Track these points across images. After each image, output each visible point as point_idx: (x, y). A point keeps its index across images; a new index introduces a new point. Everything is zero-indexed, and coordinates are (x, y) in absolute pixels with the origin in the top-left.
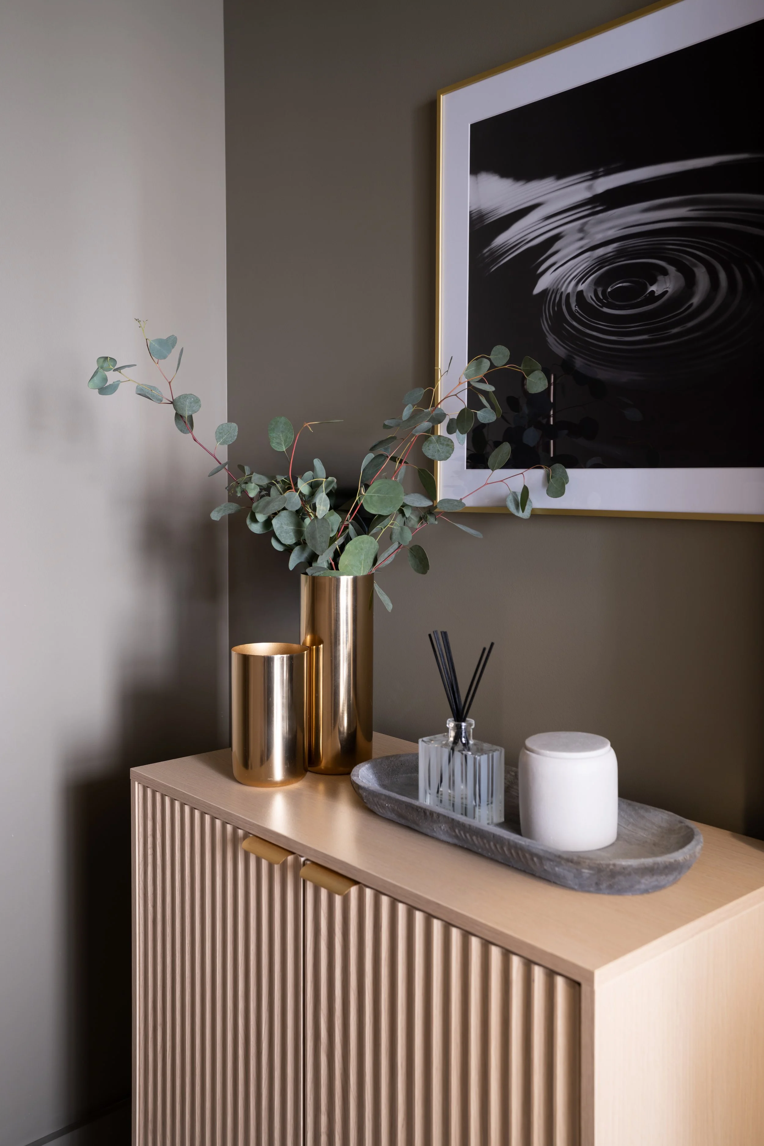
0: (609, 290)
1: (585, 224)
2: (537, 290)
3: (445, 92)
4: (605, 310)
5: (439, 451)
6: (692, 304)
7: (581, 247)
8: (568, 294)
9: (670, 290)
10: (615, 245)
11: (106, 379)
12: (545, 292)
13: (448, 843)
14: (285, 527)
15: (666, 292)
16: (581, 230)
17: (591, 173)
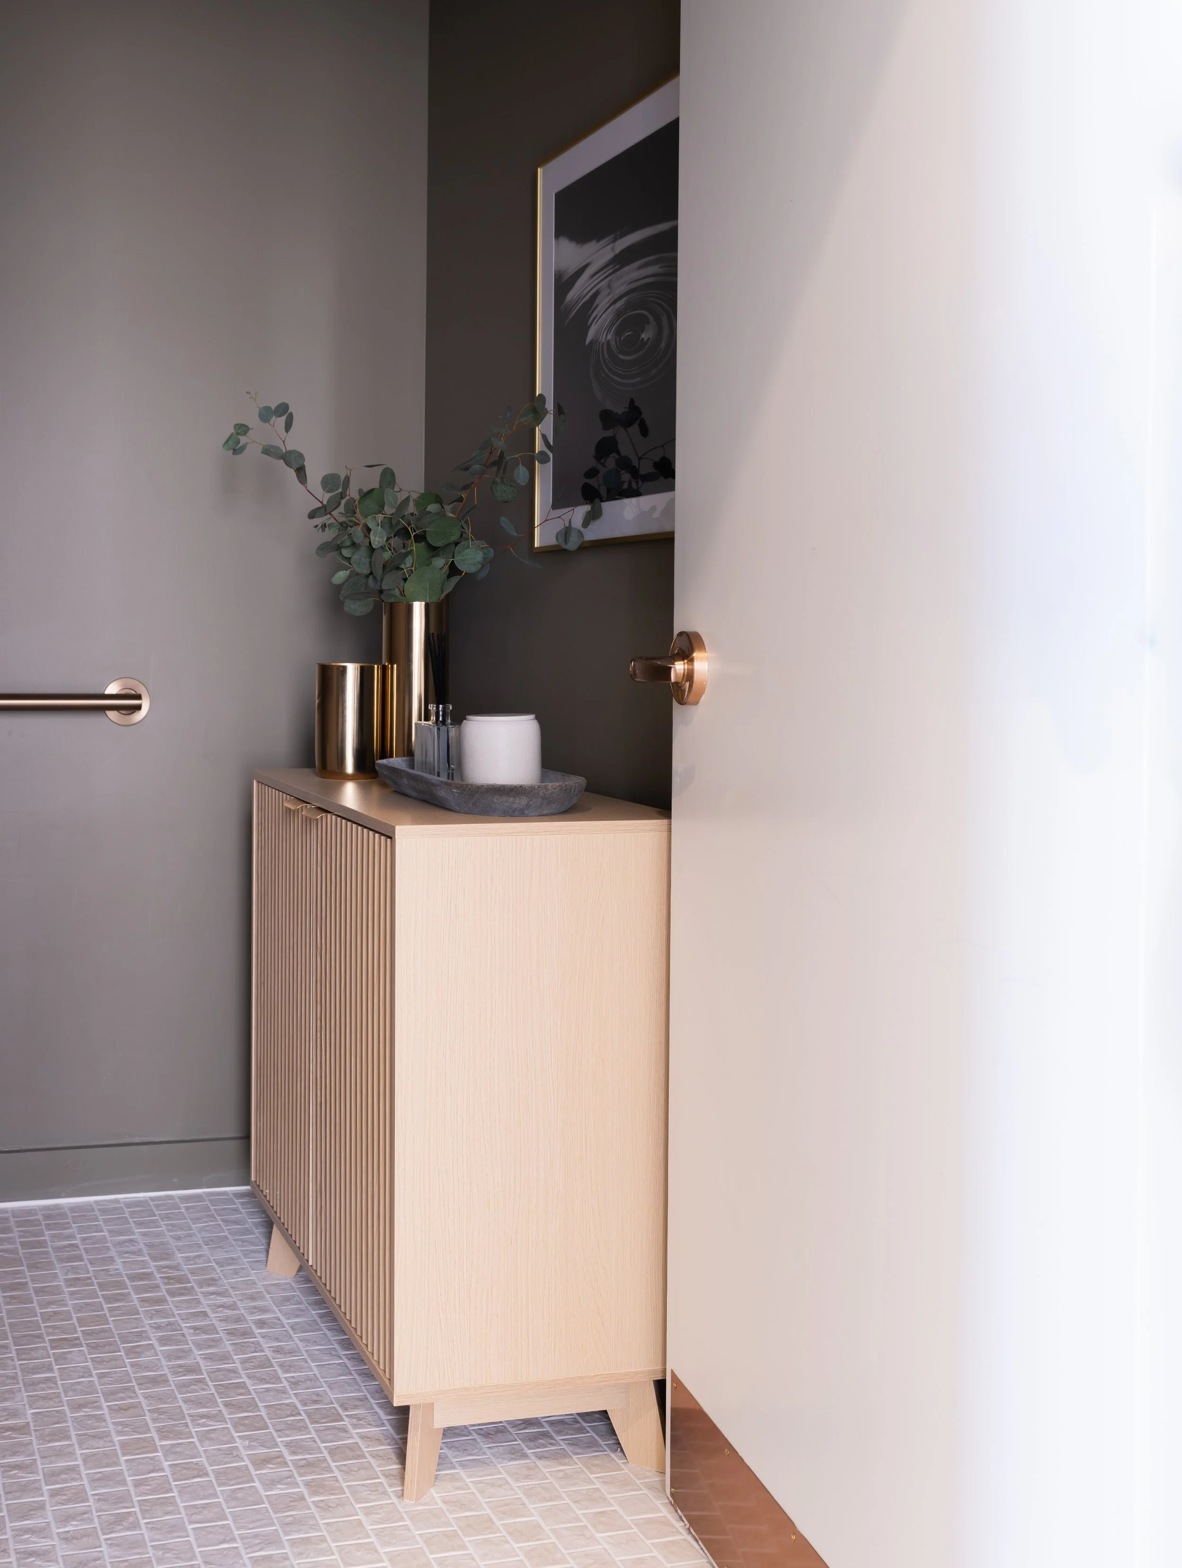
0: (622, 339)
1: (610, 281)
2: (588, 342)
3: (540, 165)
4: (621, 357)
5: (505, 491)
6: (661, 348)
7: (609, 301)
8: (603, 343)
9: (651, 336)
10: (624, 299)
11: (238, 442)
12: (591, 342)
13: (415, 798)
14: (363, 559)
15: (649, 338)
16: (609, 286)
17: (612, 236)
